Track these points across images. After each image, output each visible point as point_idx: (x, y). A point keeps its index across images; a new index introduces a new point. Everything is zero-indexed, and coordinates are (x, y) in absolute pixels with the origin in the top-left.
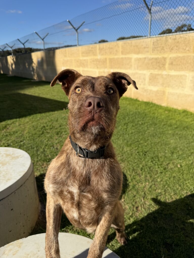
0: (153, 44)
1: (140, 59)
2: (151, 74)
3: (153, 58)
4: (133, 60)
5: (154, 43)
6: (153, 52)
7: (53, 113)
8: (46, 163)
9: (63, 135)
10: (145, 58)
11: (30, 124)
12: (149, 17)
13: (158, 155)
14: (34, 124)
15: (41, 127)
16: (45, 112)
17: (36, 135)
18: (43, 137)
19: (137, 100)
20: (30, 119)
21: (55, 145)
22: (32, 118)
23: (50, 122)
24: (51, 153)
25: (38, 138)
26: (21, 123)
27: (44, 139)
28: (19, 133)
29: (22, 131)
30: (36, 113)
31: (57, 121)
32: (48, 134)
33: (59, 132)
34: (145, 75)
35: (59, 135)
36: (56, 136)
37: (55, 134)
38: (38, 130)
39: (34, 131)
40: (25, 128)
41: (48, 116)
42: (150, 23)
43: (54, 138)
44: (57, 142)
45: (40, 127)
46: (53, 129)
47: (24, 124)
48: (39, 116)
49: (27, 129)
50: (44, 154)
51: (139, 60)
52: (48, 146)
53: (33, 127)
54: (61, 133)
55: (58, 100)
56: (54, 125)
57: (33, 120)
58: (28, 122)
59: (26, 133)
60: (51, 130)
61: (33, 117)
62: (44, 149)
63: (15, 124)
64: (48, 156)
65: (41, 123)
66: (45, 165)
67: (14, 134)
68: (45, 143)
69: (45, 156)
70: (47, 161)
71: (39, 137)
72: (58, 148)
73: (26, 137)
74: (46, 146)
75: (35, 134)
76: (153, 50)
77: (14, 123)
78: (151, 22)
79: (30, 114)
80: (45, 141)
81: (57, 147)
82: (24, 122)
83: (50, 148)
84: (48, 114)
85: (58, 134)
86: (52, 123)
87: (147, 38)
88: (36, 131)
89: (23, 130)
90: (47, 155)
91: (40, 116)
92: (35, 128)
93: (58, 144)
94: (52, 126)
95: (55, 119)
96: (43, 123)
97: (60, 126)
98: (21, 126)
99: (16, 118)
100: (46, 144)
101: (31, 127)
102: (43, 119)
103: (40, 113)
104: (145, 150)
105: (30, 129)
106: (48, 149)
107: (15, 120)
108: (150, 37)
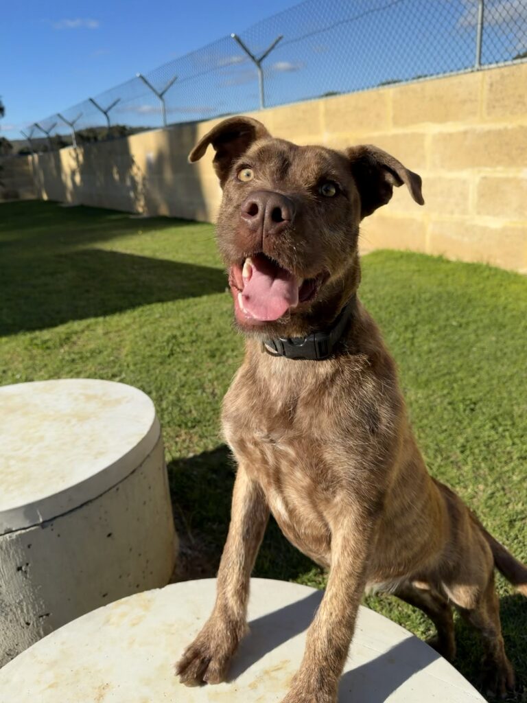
0: (490, 90)
1: (451, 135)
2: (485, 178)
3: (489, 132)
4: (428, 142)
5: (491, 85)
6: (489, 114)
7: (197, 300)
8: (186, 430)
9: (228, 357)
10: (465, 133)
11: (134, 330)
12: (478, 9)
13: (513, 410)
14: (145, 330)
15: (165, 338)
16: (174, 298)
17: (154, 359)
18: (172, 365)
19: (441, 260)
20: (135, 318)
21: (207, 384)
22: (140, 316)
23: (189, 323)
24: (199, 404)
25: (161, 367)
26: (110, 329)
27: (175, 370)
28: (105, 353)
29: (113, 349)
30: (150, 303)
31: (209, 320)
32: (186, 358)
33: (217, 349)
34: (464, 182)
35: (217, 359)
36: (209, 360)
37: (205, 357)
38: (157, 345)
39: (148, 349)
40: (121, 341)
41: (183, 310)
42: (479, 26)
43: (204, 366)
44: (210, 376)
45: (162, 337)
46: (199, 344)
47: (119, 331)
48: (157, 309)
49: (128, 342)
50: (178, 409)
51: (446, 138)
52: (187, 387)
53: (145, 337)
54: (223, 354)
55: (209, 265)
56: (200, 333)
57: (143, 319)
58: (128, 326)
59: (127, 355)
60: (194, 344)
61: (143, 311)
62: (177, 394)
63: (93, 330)
64: (190, 412)
65: (164, 328)
66: (183, 437)
67: (92, 356)
68: (180, 378)
69: (182, 412)
70: (189, 424)
71: (161, 363)
72: (217, 391)
73: (125, 364)
74: (183, 386)
75: (152, 356)
76: (491, 107)
77: (91, 328)
78: (482, 24)
79: (133, 306)
80: (179, 374)
81: (214, 390)
82: (118, 326)
83: (196, 392)
84: (182, 303)
85: (213, 356)
86: (197, 327)
87: (472, 71)
88: (153, 348)
89: (118, 347)
90: (187, 409)
91: (160, 310)
92: (150, 340)
93: (215, 383)
94: (197, 335)
95: (203, 316)
96: (171, 327)
97: (219, 335)
98: (112, 335)
99: (96, 315)
100: (183, 383)
101: (138, 339)
102: (169, 317)
103: (161, 300)
104: (471, 396)
105: (137, 343)
106: (188, 394)
107: (92, 320)
108: (478, 70)
